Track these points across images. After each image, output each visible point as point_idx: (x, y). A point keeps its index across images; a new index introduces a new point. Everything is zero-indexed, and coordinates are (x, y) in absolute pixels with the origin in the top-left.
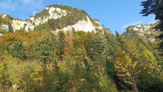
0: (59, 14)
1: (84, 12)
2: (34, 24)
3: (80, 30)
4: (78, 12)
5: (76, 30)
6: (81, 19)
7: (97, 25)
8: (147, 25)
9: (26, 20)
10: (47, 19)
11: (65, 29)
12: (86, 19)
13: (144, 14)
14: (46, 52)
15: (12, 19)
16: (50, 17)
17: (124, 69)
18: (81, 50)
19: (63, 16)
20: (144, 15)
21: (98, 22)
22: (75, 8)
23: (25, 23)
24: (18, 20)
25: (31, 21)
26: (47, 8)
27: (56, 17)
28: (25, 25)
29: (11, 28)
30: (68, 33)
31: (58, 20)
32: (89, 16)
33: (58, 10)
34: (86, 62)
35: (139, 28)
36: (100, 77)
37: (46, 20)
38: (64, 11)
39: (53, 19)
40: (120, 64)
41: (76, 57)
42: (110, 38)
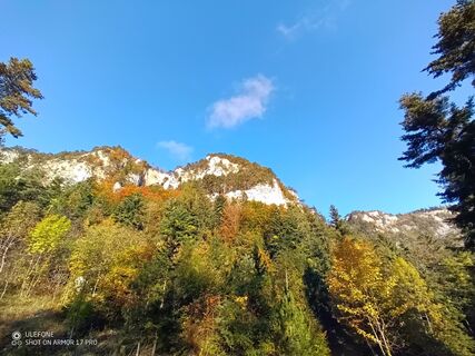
0: (226, 169)
1: (269, 171)
2: (180, 180)
3: (256, 200)
4: (260, 170)
5: (250, 199)
6: (262, 181)
7: (291, 198)
8: (391, 215)
9: (170, 173)
10: (204, 174)
11: (230, 196)
12: (271, 184)
13: (411, 162)
14: (178, 223)
15: (148, 167)
16: (209, 173)
17: (357, 294)
18: (254, 237)
19: (231, 173)
20: (409, 166)
21: (293, 193)
22: (254, 164)
23: (167, 176)
24: (157, 170)
25: (176, 175)
26: (208, 158)
27: (218, 174)
28: (167, 179)
29: (142, 182)
30: (234, 201)
31: (221, 179)
32: (278, 180)
33: (226, 162)
34: (257, 258)
35: (374, 218)
36: (289, 300)
37: (200, 176)
38: (235, 166)
39: (213, 175)
40: (346, 277)
41: (240, 248)
42: (316, 223)
